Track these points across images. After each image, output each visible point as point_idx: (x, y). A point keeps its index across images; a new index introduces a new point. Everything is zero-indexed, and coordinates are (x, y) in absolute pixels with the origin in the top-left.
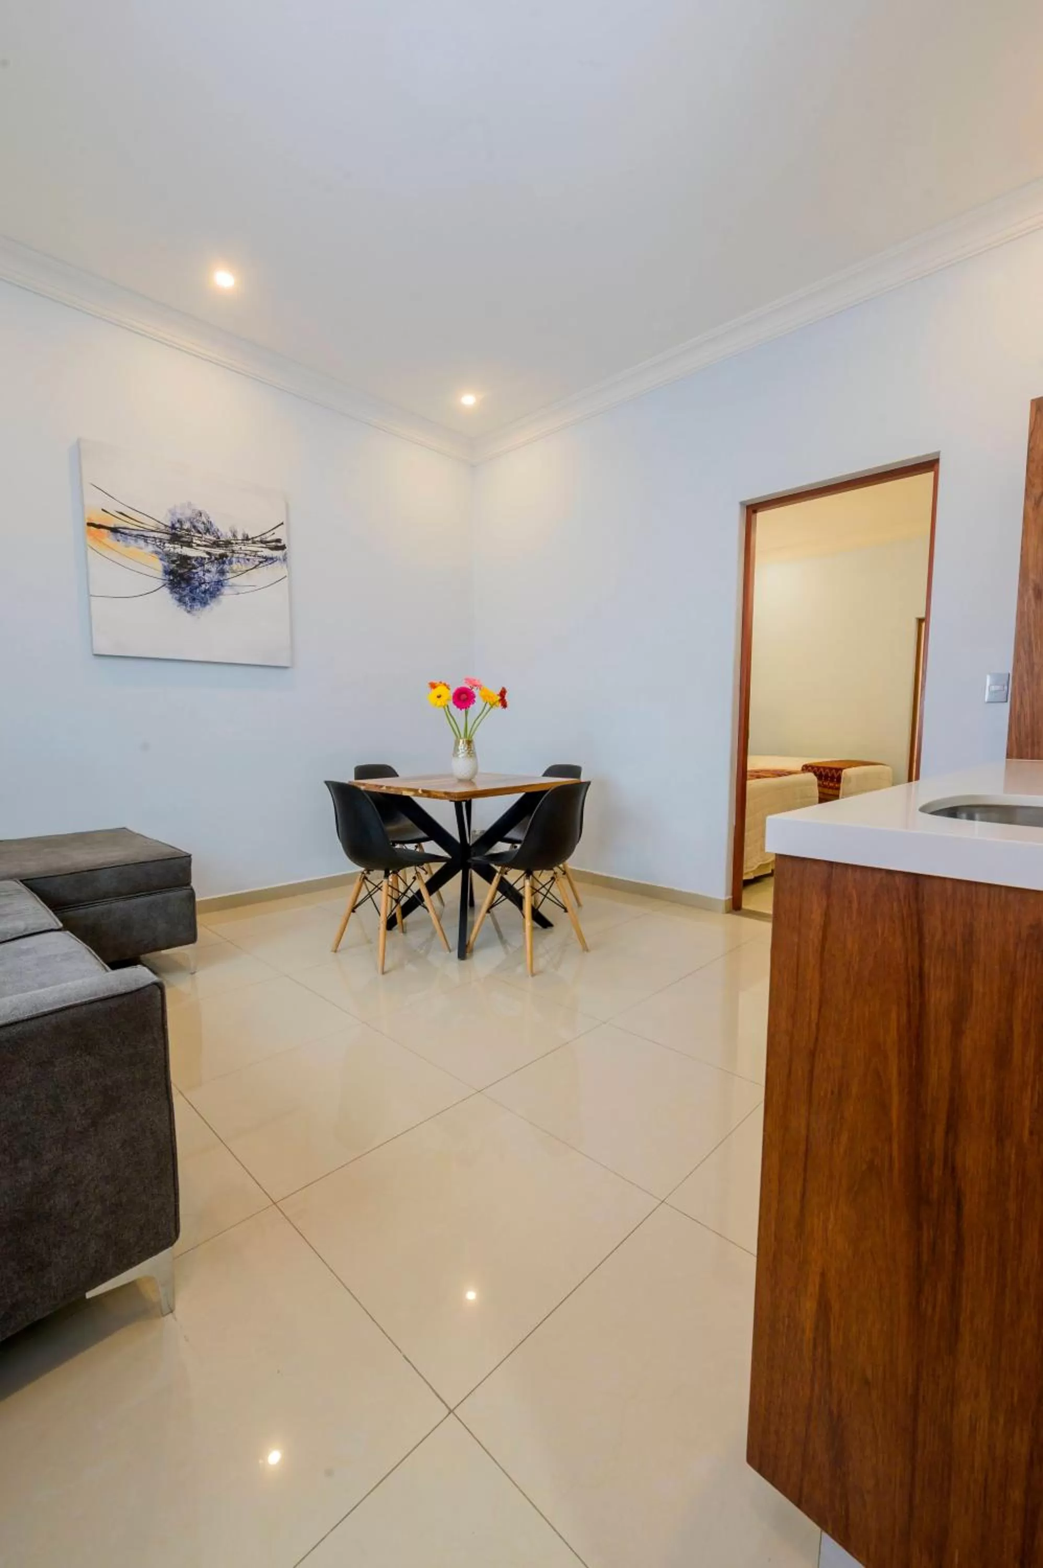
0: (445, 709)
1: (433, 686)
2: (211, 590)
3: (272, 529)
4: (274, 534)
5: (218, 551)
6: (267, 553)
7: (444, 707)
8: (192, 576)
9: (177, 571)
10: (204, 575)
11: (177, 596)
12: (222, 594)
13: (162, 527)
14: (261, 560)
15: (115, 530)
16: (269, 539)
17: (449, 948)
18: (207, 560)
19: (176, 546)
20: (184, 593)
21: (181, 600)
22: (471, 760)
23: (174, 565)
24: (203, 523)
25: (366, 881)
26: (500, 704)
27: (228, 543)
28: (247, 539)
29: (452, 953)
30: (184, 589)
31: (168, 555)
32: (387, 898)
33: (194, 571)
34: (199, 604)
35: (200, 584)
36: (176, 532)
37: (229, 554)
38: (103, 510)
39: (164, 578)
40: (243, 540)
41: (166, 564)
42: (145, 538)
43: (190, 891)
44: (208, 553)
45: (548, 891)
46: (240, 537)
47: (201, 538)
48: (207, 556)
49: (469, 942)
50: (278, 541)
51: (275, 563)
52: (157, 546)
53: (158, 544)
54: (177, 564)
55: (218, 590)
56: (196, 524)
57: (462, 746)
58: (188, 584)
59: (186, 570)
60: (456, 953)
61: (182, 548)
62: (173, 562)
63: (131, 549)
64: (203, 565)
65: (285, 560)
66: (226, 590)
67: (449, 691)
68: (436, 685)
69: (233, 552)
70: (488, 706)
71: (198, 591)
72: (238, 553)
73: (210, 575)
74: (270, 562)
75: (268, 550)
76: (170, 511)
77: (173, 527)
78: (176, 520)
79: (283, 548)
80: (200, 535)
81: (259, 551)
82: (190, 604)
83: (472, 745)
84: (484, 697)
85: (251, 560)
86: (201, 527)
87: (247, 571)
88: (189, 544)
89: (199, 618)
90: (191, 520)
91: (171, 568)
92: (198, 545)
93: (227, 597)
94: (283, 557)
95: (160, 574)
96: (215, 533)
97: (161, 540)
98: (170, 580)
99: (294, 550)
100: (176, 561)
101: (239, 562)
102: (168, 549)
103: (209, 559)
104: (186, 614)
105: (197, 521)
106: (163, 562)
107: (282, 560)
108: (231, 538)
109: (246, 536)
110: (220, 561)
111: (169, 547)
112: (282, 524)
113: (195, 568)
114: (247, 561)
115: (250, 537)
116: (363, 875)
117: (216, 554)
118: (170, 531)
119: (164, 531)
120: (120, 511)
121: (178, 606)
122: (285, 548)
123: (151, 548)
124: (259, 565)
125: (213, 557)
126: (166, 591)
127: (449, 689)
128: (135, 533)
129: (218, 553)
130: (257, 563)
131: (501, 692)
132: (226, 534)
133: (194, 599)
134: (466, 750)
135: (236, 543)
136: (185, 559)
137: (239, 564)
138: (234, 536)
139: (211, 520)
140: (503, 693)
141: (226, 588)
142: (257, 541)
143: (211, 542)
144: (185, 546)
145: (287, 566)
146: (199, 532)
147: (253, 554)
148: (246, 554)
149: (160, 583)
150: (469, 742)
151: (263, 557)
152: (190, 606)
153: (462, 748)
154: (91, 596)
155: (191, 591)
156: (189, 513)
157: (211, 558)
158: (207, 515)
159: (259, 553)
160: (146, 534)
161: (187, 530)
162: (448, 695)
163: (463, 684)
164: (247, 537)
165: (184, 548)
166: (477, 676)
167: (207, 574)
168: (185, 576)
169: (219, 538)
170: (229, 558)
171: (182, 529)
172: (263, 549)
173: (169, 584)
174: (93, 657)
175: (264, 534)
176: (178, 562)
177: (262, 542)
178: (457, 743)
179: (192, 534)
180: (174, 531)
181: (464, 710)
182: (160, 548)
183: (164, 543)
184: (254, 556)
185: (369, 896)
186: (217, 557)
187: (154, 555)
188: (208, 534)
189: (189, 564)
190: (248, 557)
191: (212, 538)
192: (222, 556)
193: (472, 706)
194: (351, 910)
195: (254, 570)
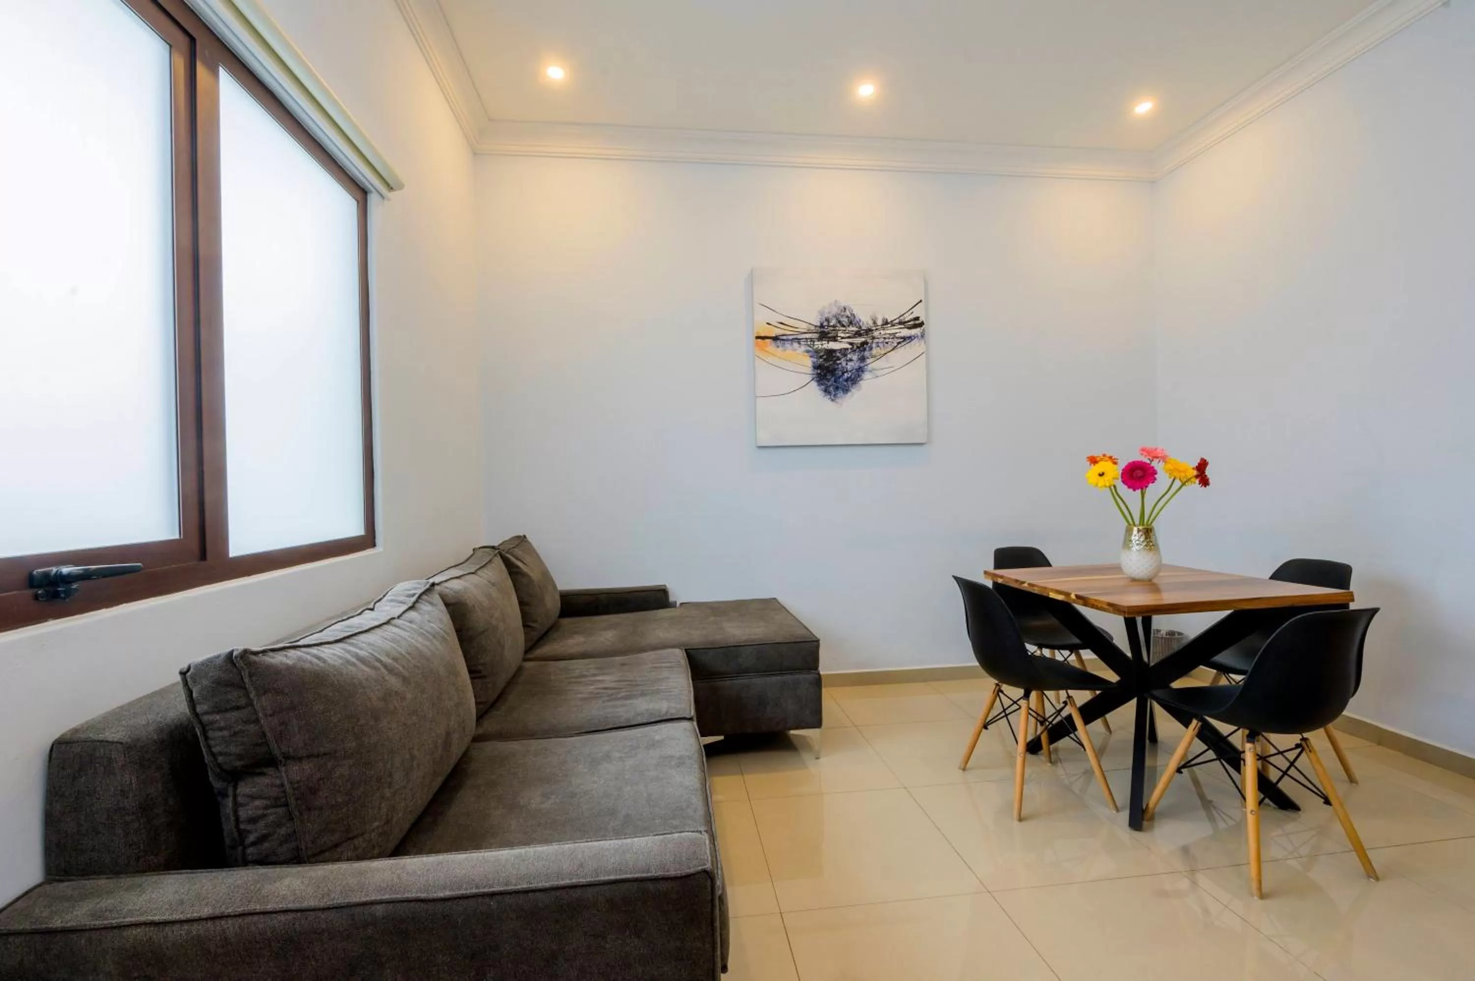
0: (1111, 490)
1: (1093, 461)
2: (853, 377)
3: (911, 309)
4: (912, 313)
5: (859, 340)
6: (905, 332)
7: (1110, 487)
8: (836, 367)
9: (824, 364)
10: (847, 364)
11: (823, 387)
12: (862, 379)
13: (813, 328)
14: (899, 341)
15: (775, 339)
16: (906, 320)
17: (1116, 806)
18: (849, 351)
19: (824, 342)
20: (829, 384)
21: (826, 391)
22: (1151, 554)
23: (821, 360)
24: (848, 317)
25: (1000, 694)
26: (1197, 481)
27: (869, 331)
28: (887, 323)
29: (1121, 813)
30: (829, 380)
31: (817, 351)
32: (1027, 719)
33: (838, 362)
34: (841, 392)
35: (843, 374)
36: (825, 330)
37: (869, 341)
38: (768, 324)
39: (812, 372)
40: (883, 325)
41: (815, 360)
42: (798, 341)
43: (818, 676)
44: (851, 344)
45: (1292, 764)
46: (879, 322)
47: (845, 330)
48: (851, 347)
49: (1147, 805)
50: (917, 318)
51: (913, 341)
52: (808, 345)
53: (809, 343)
54: (824, 359)
55: (859, 376)
56: (842, 319)
57: (1136, 536)
58: (833, 374)
59: (831, 363)
60: (1125, 815)
61: (828, 343)
62: (821, 357)
63: (787, 352)
64: (845, 355)
65: (923, 336)
66: (866, 376)
67: (1115, 467)
68: (1098, 459)
69: (874, 338)
70: (1178, 483)
71: (841, 380)
72: (877, 338)
73: (850, 364)
74: (908, 341)
75: (906, 330)
76: (819, 312)
77: (822, 326)
78: (824, 319)
79: (921, 324)
80: (844, 329)
81: (896, 333)
82: (834, 393)
83: (1151, 534)
84: (1170, 472)
85: (889, 343)
86: (845, 320)
87: (886, 354)
88: (834, 339)
89: (841, 405)
90: (836, 316)
91: (819, 362)
92: (843, 338)
93: (867, 382)
94: (921, 333)
95: (809, 370)
96: (858, 324)
97: (812, 340)
98: (818, 374)
99: (931, 327)
100: (823, 356)
101: (878, 346)
102: (817, 346)
103: (851, 349)
104: (829, 402)
105: (842, 316)
106: (812, 359)
107: (920, 337)
108: (872, 325)
109: (885, 321)
110: (861, 349)
111: (818, 345)
112: (921, 301)
113: (839, 360)
114: (886, 345)
115: (889, 321)
116: (998, 687)
117: (858, 343)
118: (820, 330)
119: (814, 331)
120: (780, 321)
121: (824, 397)
122: (924, 324)
123: (803, 348)
124: (897, 346)
125: (855, 347)
126: (814, 384)
127: (1115, 463)
128: (791, 337)
129: (860, 342)
130: (896, 344)
131: (1199, 464)
132: (866, 320)
133: (837, 388)
134: (1143, 542)
135: (877, 329)
136: (831, 352)
137: (878, 348)
138: (875, 323)
139: (854, 312)
140: (1202, 466)
141: (866, 373)
142: (896, 323)
143: (854, 333)
144: (831, 341)
145: (925, 342)
146: (843, 326)
147: (891, 337)
148: (885, 338)
149: (809, 378)
150: (1148, 532)
151: (902, 338)
152: (834, 395)
153: (1137, 538)
154: (756, 397)
155: (835, 382)
156: (835, 311)
157: (853, 347)
158: (851, 308)
159: (897, 335)
160: (799, 337)
161: (834, 326)
162: (1114, 472)
163: (1137, 457)
164: (887, 320)
165: (830, 343)
166: (1160, 444)
167: (849, 363)
168: (830, 369)
169: (860, 327)
170: (869, 345)
171: (828, 326)
172: (901, 330)
173: (818, 377)
174: (757, 448)
175: (903, 315)
176: (825, 357)
177: (900, 323)
178: (1129, 531)
179: (837, 328)
180: (822, 329)
181: (1139, 492)
182: (811, 347)
183: (814, 342)
184: (893, 338)
185: (1003, 714)
186: (859, 345)
187: (806, 354)
188: (851, 326)
189: (835, 357)
190: (887, 340)
191: (855, 329)
192: (864, 343)
193: (1151, 486)
194: (982, 725)
195: (893, 352)
